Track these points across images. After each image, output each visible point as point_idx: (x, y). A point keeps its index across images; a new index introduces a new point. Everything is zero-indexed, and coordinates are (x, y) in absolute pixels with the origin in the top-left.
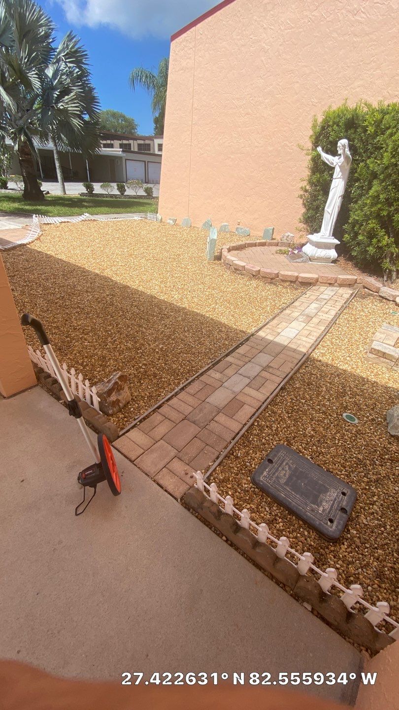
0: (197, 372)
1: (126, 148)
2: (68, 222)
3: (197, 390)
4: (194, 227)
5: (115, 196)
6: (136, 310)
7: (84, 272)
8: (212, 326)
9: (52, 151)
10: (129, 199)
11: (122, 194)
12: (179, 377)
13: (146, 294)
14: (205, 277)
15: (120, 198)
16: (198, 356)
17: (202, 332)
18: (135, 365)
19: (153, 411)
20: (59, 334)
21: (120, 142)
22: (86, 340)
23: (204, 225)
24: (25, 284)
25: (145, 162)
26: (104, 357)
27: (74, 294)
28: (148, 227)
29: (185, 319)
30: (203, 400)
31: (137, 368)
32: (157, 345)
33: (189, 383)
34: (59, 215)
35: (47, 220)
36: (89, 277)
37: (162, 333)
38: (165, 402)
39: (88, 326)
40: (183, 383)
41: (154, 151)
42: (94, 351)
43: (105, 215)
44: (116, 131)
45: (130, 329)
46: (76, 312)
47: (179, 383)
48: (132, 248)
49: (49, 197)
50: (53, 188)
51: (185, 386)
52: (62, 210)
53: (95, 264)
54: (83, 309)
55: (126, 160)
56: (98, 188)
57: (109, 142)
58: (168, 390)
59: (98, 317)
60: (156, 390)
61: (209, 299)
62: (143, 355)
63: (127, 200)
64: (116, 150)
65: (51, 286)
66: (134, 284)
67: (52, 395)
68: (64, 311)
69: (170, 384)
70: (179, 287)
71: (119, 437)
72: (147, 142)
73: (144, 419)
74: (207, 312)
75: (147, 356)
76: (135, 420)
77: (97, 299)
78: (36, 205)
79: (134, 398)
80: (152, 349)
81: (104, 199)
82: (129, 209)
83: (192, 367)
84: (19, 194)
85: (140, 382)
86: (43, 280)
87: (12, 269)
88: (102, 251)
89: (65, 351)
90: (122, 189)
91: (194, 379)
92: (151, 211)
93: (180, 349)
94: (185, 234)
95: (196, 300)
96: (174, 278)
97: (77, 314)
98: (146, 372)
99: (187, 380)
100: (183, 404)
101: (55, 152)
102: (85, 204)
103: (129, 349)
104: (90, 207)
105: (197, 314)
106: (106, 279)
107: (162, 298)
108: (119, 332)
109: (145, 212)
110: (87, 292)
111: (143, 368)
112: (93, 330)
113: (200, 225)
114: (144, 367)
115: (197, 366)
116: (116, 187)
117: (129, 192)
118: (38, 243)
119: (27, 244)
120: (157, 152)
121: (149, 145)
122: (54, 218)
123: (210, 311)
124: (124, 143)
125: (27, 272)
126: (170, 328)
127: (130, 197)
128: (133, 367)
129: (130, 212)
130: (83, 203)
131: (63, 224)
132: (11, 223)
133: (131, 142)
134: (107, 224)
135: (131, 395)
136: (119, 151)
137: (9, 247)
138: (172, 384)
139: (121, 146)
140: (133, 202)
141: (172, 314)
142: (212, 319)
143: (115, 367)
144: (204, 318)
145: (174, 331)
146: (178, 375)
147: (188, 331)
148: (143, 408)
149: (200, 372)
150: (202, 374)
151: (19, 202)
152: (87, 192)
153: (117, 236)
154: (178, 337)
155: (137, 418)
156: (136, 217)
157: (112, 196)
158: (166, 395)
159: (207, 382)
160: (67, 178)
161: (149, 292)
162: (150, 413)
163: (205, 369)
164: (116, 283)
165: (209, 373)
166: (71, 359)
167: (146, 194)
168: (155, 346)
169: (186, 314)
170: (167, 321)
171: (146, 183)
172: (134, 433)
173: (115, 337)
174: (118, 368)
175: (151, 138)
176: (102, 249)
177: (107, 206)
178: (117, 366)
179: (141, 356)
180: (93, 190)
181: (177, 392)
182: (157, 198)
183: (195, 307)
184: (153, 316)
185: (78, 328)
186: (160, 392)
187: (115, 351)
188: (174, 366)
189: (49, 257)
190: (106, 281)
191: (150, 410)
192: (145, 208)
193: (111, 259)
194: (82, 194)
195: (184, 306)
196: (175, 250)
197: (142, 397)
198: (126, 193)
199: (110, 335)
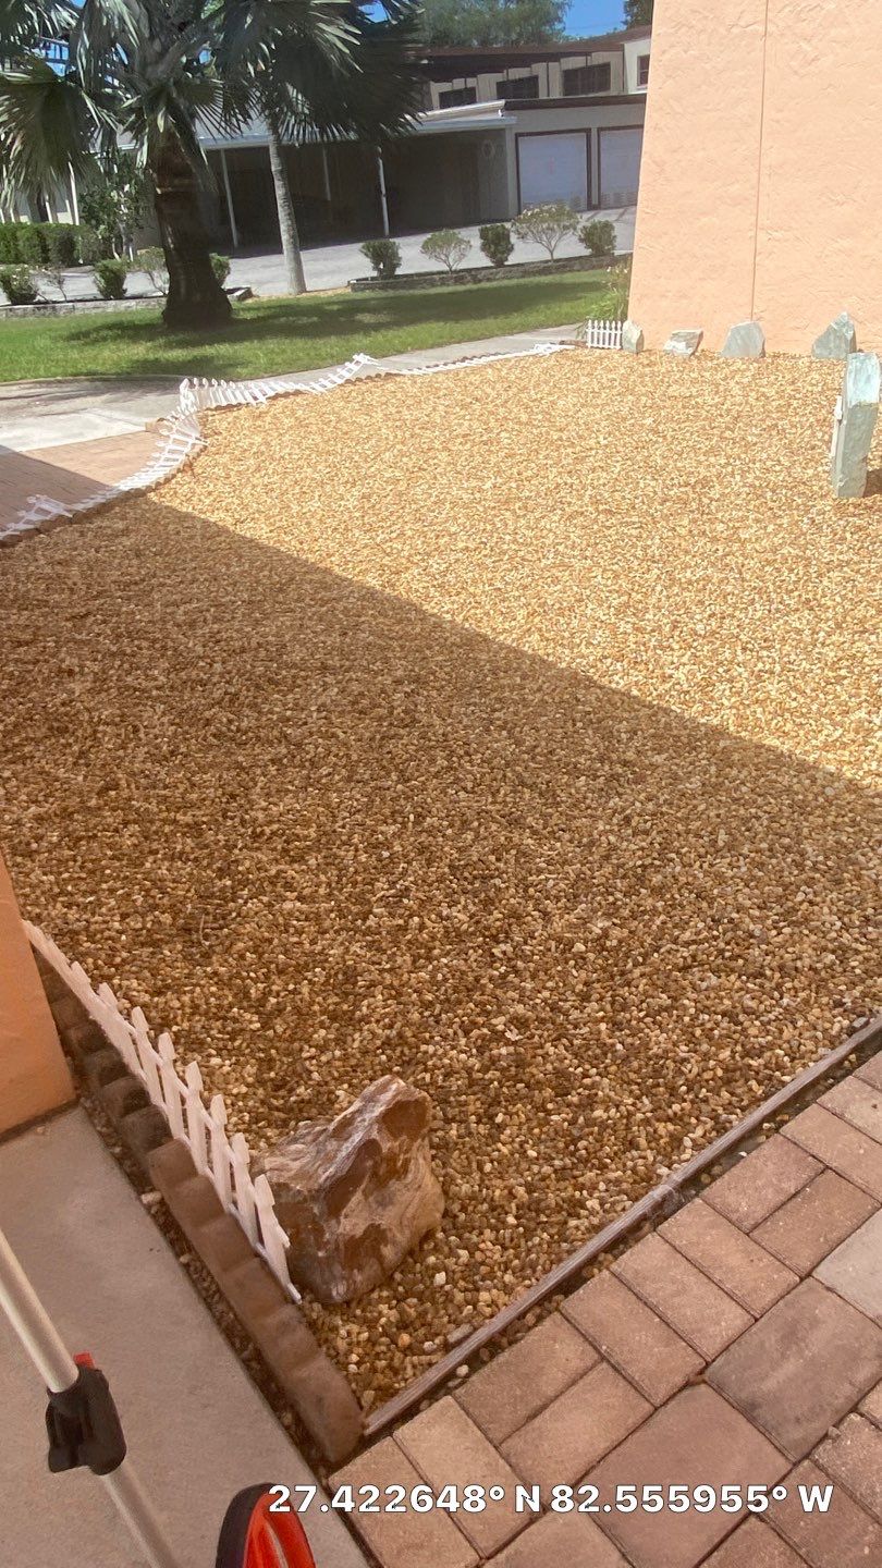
0: (774, 1088)
1: (520, 96)
2: (297, 393)
3: (773, 1198)
4: (776, 356)
5: (473, 274)
6: (501, 742)
7: (327, 588)
8: (853, 823)
9: (266, 149)
10: (522, 281)
11: (500, 264)
12: (676, 1107)
13: (551, 666)
14: (820, 575)
15: (489, 280)
16: (778, 987)
17: (802, 854)
18: (474, 1024)
19: (539, 1302)
20: (196, 860)
22: (289, 886)
23: (822, 342)
24: (114, 649)
25: (588, 131)
26: (351, 975)
27: (277, 684)
28: (583, 379)
29: (717, 787)
30: (806, 1265)
31: (483, 1037)
32: (584, 922)
33: (731, 1154)
34: (273, 371)
35: (229, 393)
36: (340, 606)
37: (607, 858)
38: (602, 1257)
39: (306, 824)
40: (697, 1147)
41: (624, 85)
42: (313, 942)
43: (431, 352)
44: (484, 43)
45: (470, 836)
46: (273, 761)
47: (676, 1142)
48: (515, 471)
49: (249, 309)
50: (266, 274)
51: (707, 1168)
52: (284, 351)
53: (366, 552)
54: (299, 745)
55: (518, 135)
56: (413, 256)
58: (617, 1182)
59: (349, 779)
60: (561, 1173)
61: (839, 680)
62: (517, 972)
63: (514, 282)
64: (487, 111)
65: (199, 650)
66: (509, 627)
67: (119, 1160)
68: (229, 753)
69: (632, 1145)
70: (700, 628)
71: (365, 1442)
72: (598, 58)
73: (493, 1346)
74: (826, 747)
75: (533, 977)
76: (447, 1347)
77: (354, 703)
78: (200, 343)
79: (456, 1207)
80: (559, 940)
81: (433, 291)
82: (516, 319)
83: (747, 1054)
84: (155, 309)
85: (492, 1118)
86: (179, 626)
87: (84, 587)
88: (400, 494)
89: (206, 937)
90: (497, 245)
91: (756, 1130)
92: (603, 316)
93: (687, 944)
94: (736, 390)
95: (773, 688)
96: (676, 589)
97: (273, 769)
98: (521, 1063)
99: (721, 1128)
100: (692, 1279)
101: (272, 151)
102: (367, 318)
103: (455, 936)
104: (377, 327)
105: (779, 760)
106: (404, 611)
107: (619, 683)
108: (422, 850)
109: (577, 319)
110: (324, 668)
111: (508, 1043)
112: (325, 840)
113: (801, 344)
114: (512, 1036)
115: (770, 1047)
116: (477, 242)
117: (525, 252)
118: (184, 485)
119: (149, 489)
120: (633, 89)
121: (605, 68)
122: (251, 384)
123: (845, 746)
124: (511, 77)
125: (129, 599)
126: (647, 833)
127: (524, 269)
128: (467, 1033)
129: (524, 329)
130: (359, 317)
131: (281, 402)
132: (116, 415)
133: (539, 69)
134: (432, 388)
135: (446, 1193)
136: (494, 110)
137: (90, 504)
138: (643, 1142)
139: (502, 90)
140: (539, 286)
141: (659, 759)
142: (853, 787)
143: (391, 1027)
144: (814, 781)
145: (665, 846)
146: (673, 1091)
147: (730, 847)
148: (491, 1275)
149: (794, 1082)
150: (798, 1102)
151: (151, 339)
152: (375, 274)
153: (464, 429)
154: (683, 879)
155: (459, 1343)
156: (543, 345)
157: (459, 276)
158: (609, 1210)
159: (827, 1157)
160: (312, 234)
161: (564, 659)
162: (522, 1316)
163: (817, 1069)
164: (438, 626)
165: (835, 1096)
166: (220, 983)
167: (588, 252)
168: (571, 926)
169: (724, 759)
170: (633, 800)
171: (591, 207)
172: (436, 1432)
173: (404, 873)
174: (400, 1035)
175: (613, 43)
176: (402, 487)
177: (439, 318)
178: (398, 1025)
179: (503, 976)
180: (398, 265)
181: (665, 1199)
182: (627, 259)
183: (768, 723)
184: (575, 772)
185: (267, 830)
186: (581, 1188)
187: (396, 943)
188: (659, 1040)
189: (212, 532)
190: (400, 622)
191: (526, 1297)
192: (580, 306)
193: (431, 524)
194: (361, 285)
195: (715, 722)
196: (687, 464)
197: (493, 1209)
198: (512, 259)
199: (385, 867)
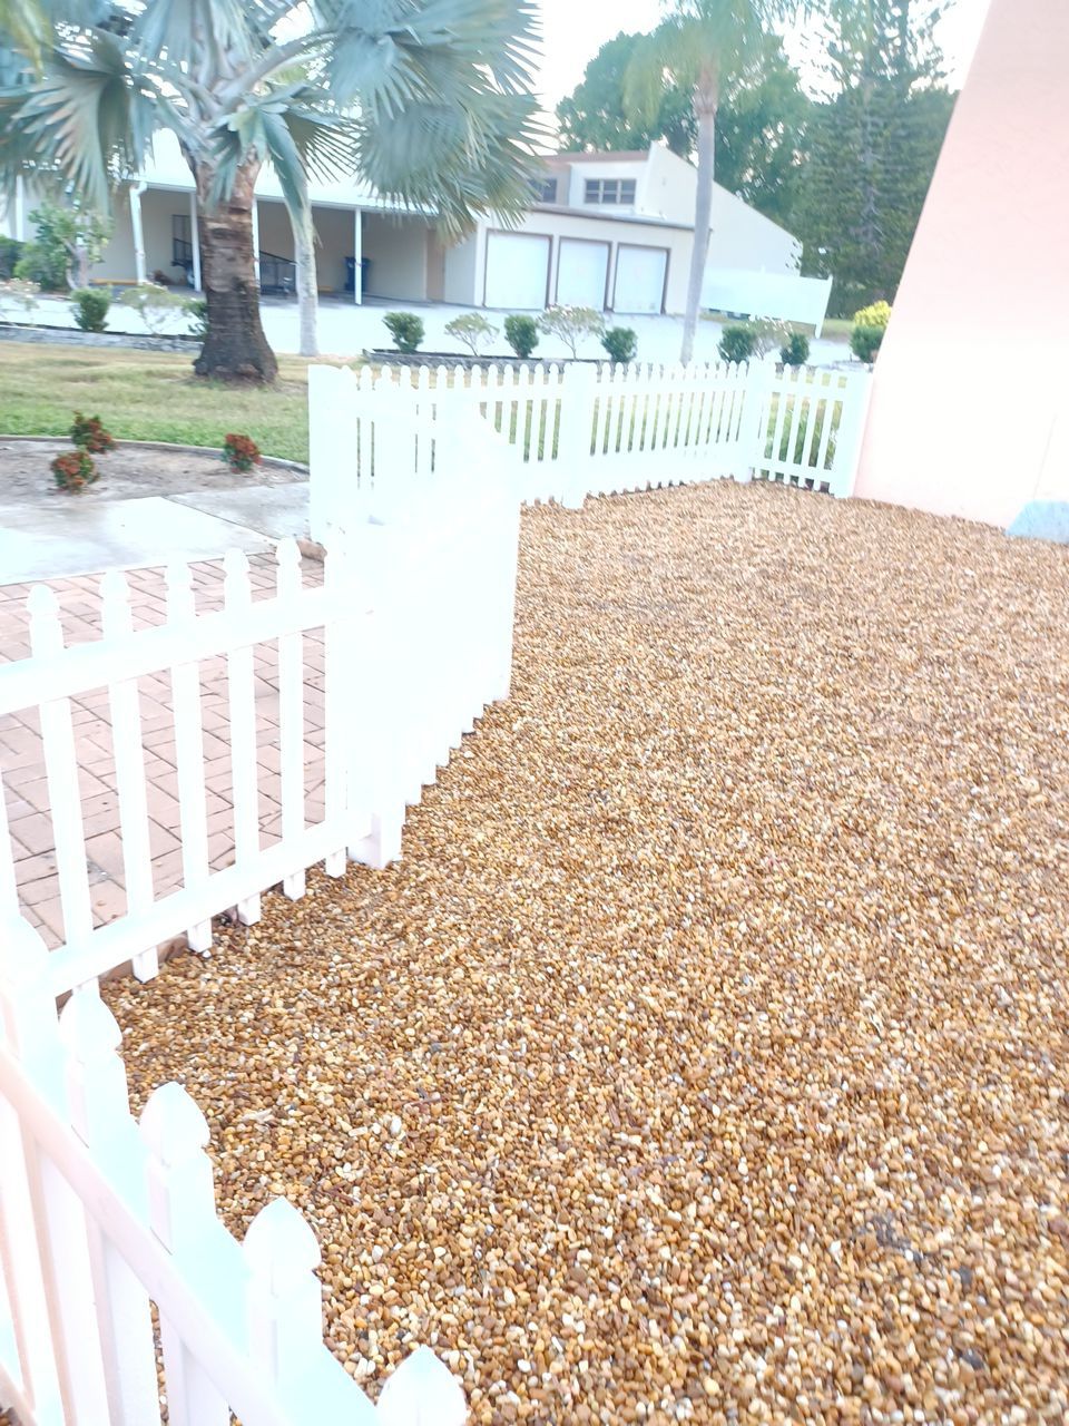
11: (524, 355)
25: (550, 238)
90: (524, 336)
116: (502, 331)
152: (394, 346)
167: (608, 355)
180: (419, 341)
198: (536, 353)
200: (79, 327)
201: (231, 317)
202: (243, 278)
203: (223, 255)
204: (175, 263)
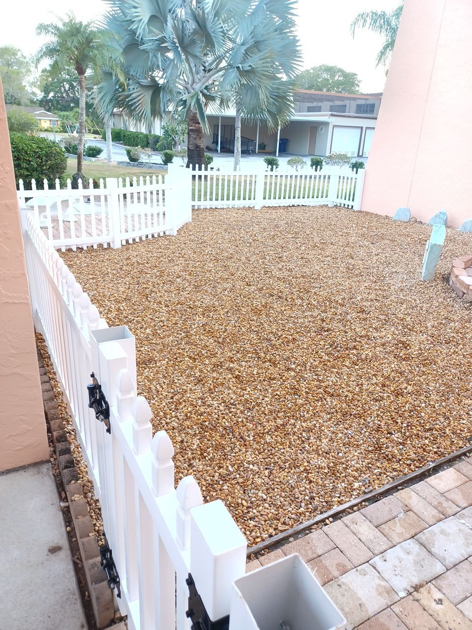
1: (337, 111)
9: (235, 118)
21: (331, 104)
23: (434, 219)
25: (362, 128)
50: (226, 164)
55: (334, 126)
56: (284, 165)
57: (315, 104)
64: (324, 115)
72: (371, 101)
90: (317, 165)
116: (309, 163)
121: (373, 105)
124: (336, 104)
139: (331, 108)
200: (163, 163)
201: (194, 157)
202: (199, 144)
203: (193, 137)
204: (213, 143)
